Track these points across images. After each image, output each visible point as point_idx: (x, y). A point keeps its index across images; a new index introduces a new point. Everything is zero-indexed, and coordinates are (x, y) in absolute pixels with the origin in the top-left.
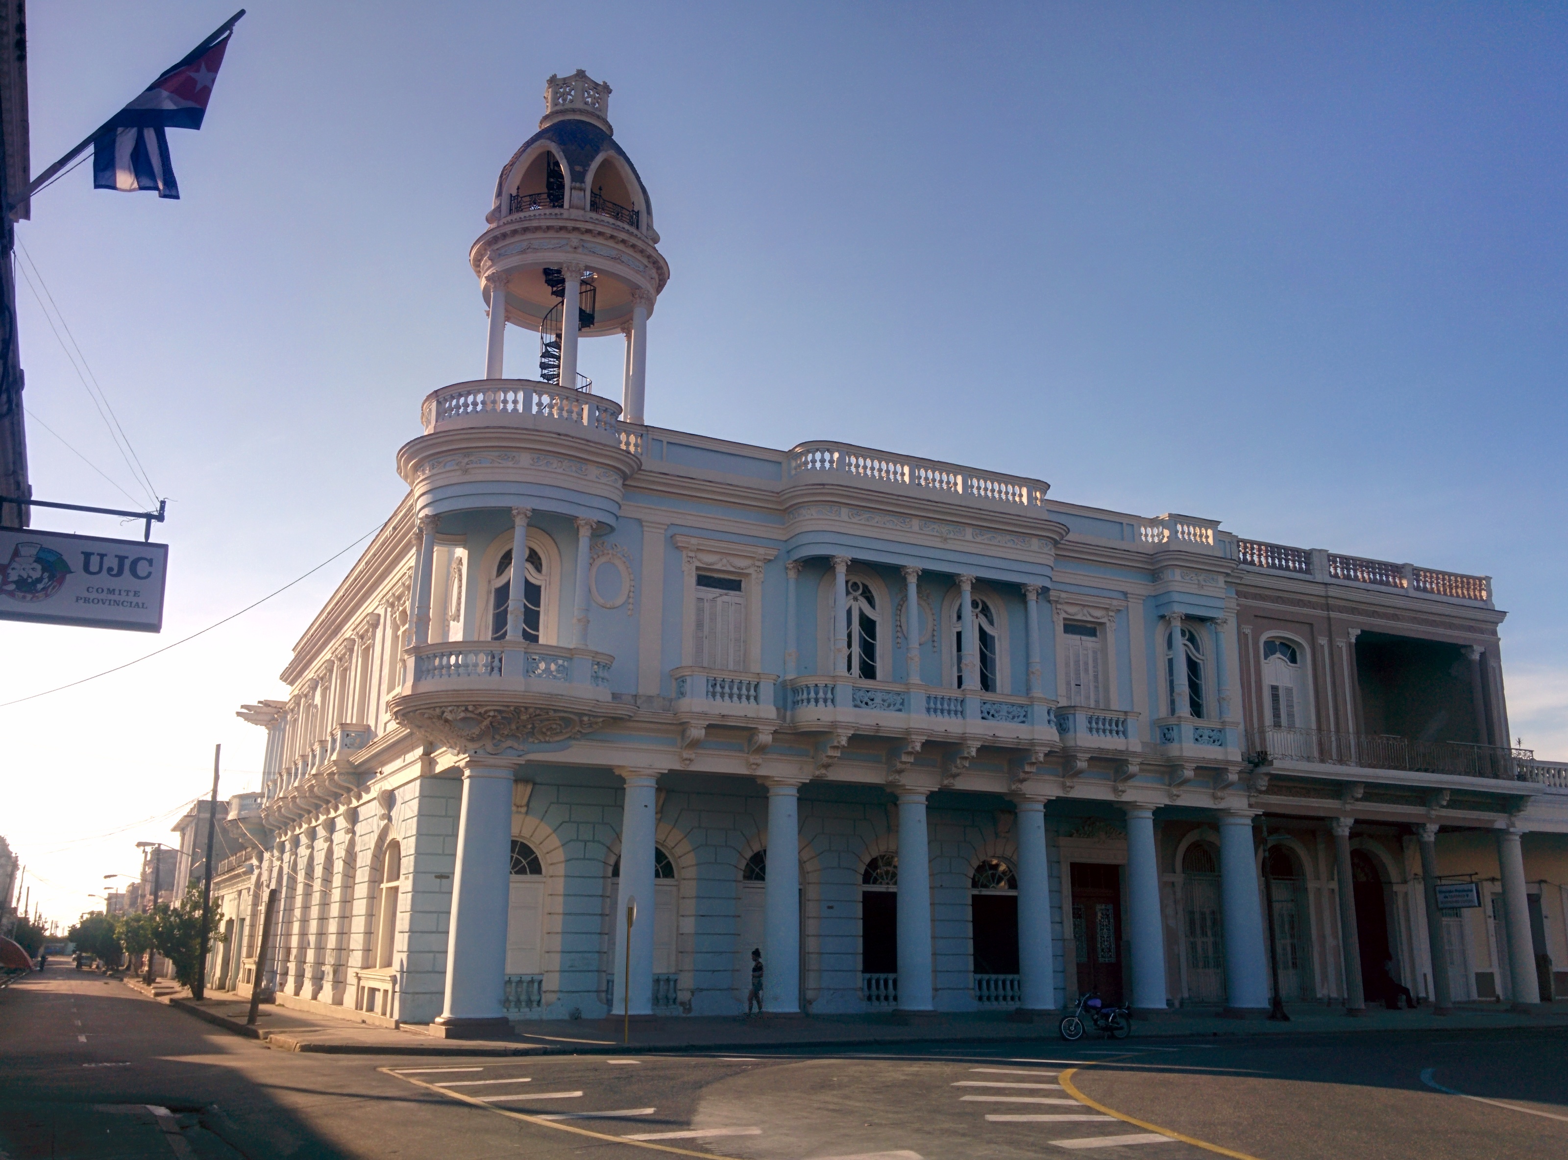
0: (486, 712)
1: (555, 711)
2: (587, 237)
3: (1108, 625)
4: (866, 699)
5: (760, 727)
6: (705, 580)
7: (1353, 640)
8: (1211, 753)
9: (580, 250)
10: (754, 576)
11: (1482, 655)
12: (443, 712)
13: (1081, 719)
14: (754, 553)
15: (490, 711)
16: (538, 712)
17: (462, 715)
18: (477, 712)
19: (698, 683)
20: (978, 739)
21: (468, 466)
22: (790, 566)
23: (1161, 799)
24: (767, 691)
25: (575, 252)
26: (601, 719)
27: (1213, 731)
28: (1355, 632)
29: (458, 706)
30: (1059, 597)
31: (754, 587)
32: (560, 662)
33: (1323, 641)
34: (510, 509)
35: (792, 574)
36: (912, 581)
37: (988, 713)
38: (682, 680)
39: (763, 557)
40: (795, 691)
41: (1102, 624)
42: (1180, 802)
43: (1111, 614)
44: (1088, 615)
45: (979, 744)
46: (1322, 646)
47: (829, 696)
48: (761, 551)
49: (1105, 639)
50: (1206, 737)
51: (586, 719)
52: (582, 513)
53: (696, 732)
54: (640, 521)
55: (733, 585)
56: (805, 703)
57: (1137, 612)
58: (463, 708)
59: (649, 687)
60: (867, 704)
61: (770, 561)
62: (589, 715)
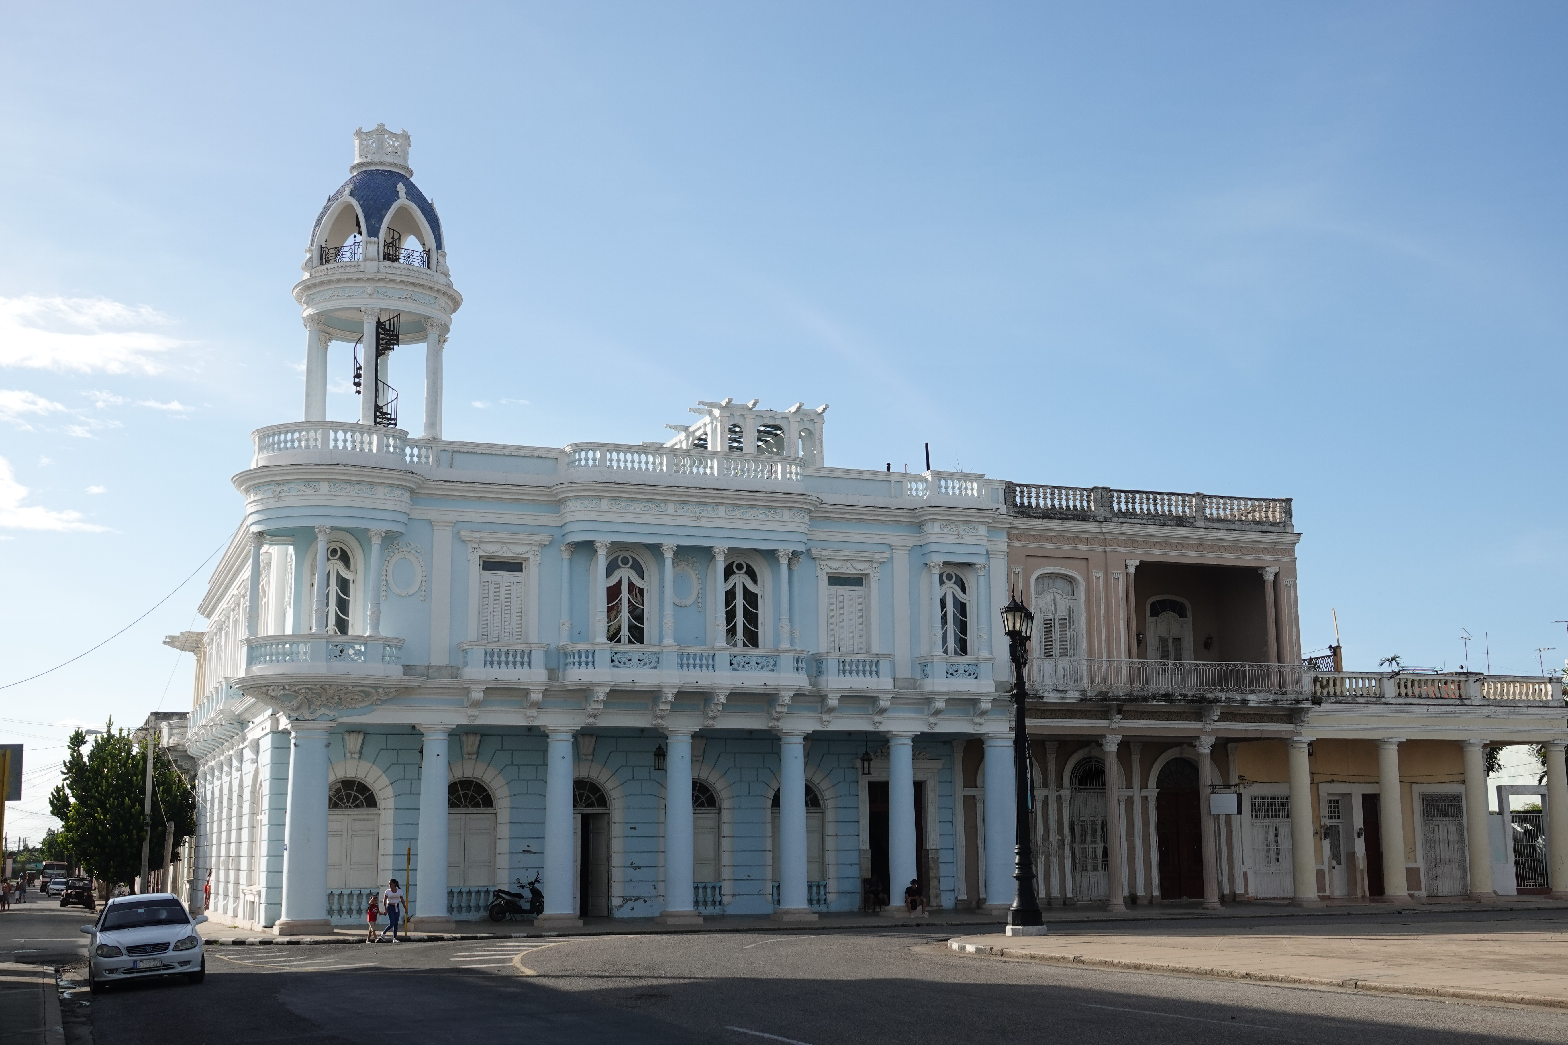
0: (300, 689)
1: (354, 686)
2: (380, 284)
3: (872, 575)
4: (624, 660)
5: (531, 688)
6: (490, 565)
7: (1132, 570)
8: (964, 685)
9: (375, 296)
10: (531, 560)
11: (1276, 575)
12: (268, 690)
13: (833, 664)
14: (530, 540)
15: (302, 689)
16: (339, 688)
17: (282, 692)
18: (293, 690)
19: (478, 655)
20: (725, 688)
21: (281, 495)
22: (563, 548)
23: (919, 727)
24: (538, 657)
25: (370, 298)
26: (394, 690)
27: (969, 665)
28: (1133, 564)
29: (278, 686)
30: (821, 555)
31: (532, 569)
32: (357, 647)
33: (1099, 574)
34: (313, 528)
35: (566, 555)
36: (668, 556)
37: (739, 665)
38: (465, 652)
39: (538, 543)
40: (566, 655)
41: (867, 575)
42: (938, 729)
43: (874, 565)
44: (852, 569)
45: (727, 692)
46: (1098, 578)
47: (588, 659)
48: (537, 538)
49: (869, 588)
50: (961, 671)
51: (380, 690)
52: (373, 526)
53: (478, 695)
54: (430, 522)
55: (516, 566)
56: (571, 666)
57: (901, 561)
58: (282, 687)
59: (439, 658)
60: (625, 664)
61: (545, 545)
62: (384, 688)
